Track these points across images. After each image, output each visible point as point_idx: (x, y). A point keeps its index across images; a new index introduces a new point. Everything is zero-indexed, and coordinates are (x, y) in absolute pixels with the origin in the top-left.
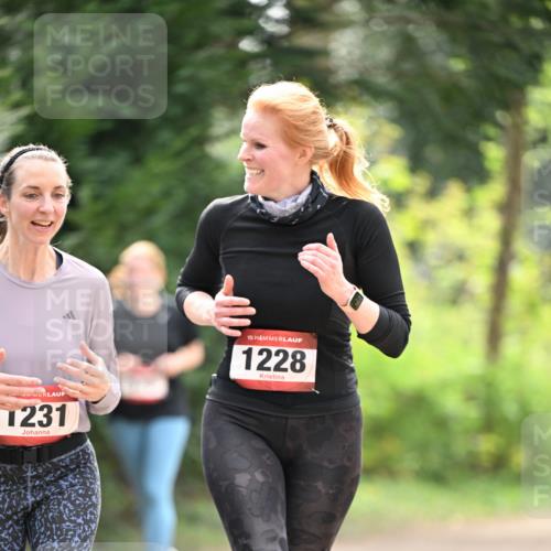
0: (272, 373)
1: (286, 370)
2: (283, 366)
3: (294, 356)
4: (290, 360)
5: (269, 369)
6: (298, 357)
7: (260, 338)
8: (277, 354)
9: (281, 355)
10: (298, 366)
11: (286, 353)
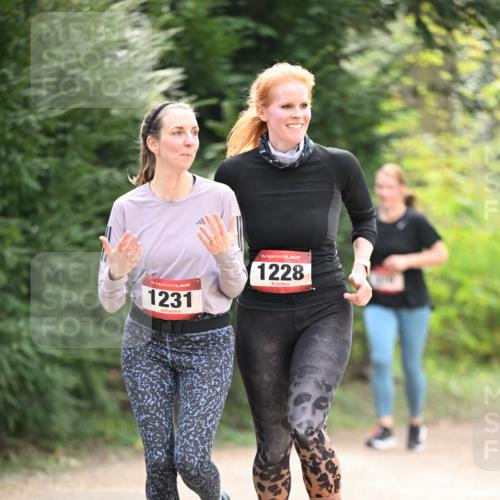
0: (280, 281)
1: (290, 279)
2: (288, 276)
3: (295, 269)
4: (292, 272)
5: (277, 279)
6: (298, 269)
7: (270, 257)
8: (283, 268)
9: (286, 269)
10: (298, 276)
11: (289, 267)
